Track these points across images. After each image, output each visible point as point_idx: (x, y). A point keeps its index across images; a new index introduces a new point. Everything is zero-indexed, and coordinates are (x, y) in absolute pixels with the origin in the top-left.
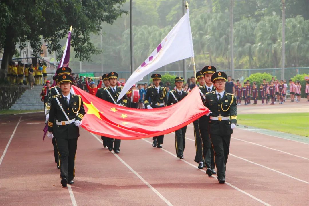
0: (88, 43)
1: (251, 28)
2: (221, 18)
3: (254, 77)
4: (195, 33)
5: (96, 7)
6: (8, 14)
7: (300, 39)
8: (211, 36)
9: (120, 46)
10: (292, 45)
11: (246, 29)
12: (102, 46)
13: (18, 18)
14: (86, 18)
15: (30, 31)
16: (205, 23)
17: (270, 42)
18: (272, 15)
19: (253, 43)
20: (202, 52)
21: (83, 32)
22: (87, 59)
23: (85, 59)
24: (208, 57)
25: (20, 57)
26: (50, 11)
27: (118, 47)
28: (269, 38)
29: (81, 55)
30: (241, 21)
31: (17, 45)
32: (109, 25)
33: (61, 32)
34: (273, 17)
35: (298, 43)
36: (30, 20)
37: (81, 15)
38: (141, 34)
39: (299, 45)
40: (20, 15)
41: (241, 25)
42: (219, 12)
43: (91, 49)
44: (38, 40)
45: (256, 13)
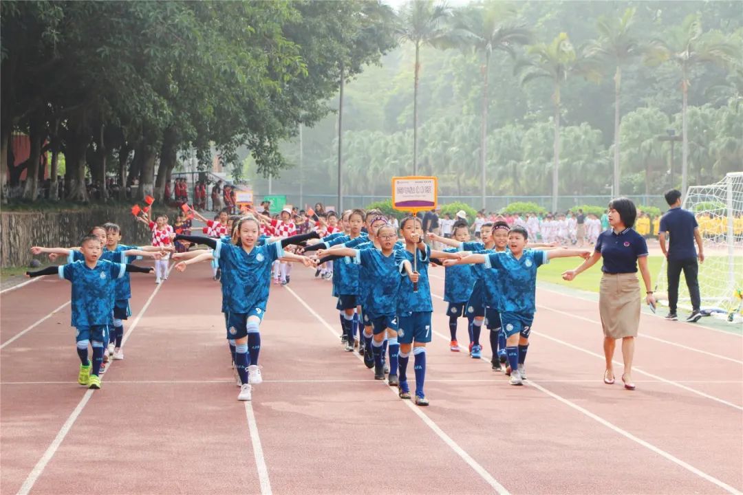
0: (276, 154)
1: (517, 138)
2: (475, 122)
3: (514, 207)
4: (436, 142)
5: (289, 103)
6: (167, 111)
7: (586, 156)
8: (460, 147)
9: (328, 159)
10: (575, 163)
11: (509, 140)
12: (301, 159)
13: (180, 117)
14: (274, 120)
15: (196, 134)
16: (452, 129)
17: (543, 158)
18: (547, 121)
19: (519, 160)
20: (446, 171)
21: (269, 138)
22: (273, 176)
23: (271, 175)
24: (455, 178)
25: (182, 172)
26: (224, 109)
27: (325, 161)
28: (542, 153)
29: (265, 170)
30: (504, 128)
31: (179, 154)
32: (308, 128)
33: (239, 136)
34: (548, 124)
35: (582, 162)
36: (196, 119)
37: (266, 115)
38: (358, 143)
39: (584, 166)
40: (183, 113)
41: (503, 134)
42: (472, 114)
43: (279, 161)
44: (207, 147)
45: (525, 117)
